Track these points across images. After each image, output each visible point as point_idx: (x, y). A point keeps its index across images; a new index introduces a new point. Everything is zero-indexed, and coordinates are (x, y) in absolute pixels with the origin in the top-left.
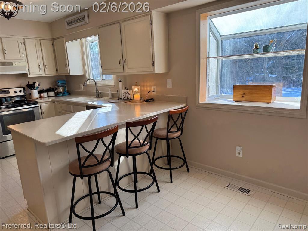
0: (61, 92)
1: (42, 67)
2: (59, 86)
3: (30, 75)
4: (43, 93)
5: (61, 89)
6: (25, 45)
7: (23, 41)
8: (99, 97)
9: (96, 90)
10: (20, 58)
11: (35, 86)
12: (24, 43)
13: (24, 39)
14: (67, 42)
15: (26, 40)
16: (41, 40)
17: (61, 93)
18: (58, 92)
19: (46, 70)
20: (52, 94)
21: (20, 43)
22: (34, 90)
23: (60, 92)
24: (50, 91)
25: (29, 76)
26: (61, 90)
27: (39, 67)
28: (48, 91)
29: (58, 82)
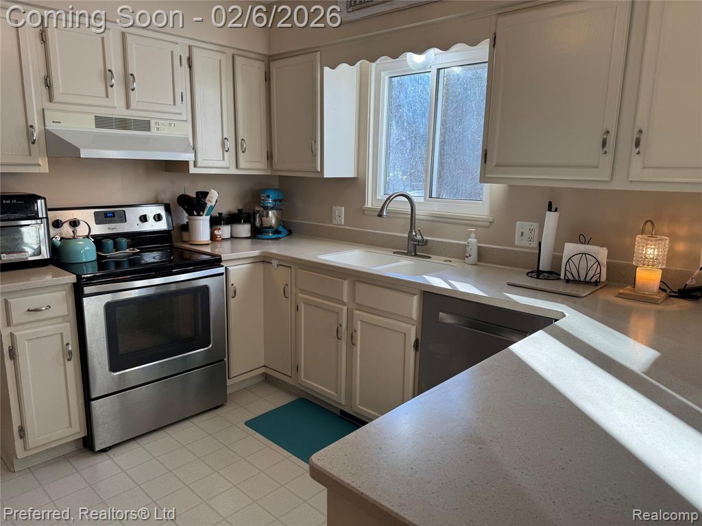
0: (271, 227)
1: (230, 144)
2: (266, 208)
3: (195, 166)
4: (219, 227)
5: (272, 218)
6: (190, 66)
7: (188, 55)
8: (416, 255)
9: (411, 232)
10: (173, 109)
11: (205, 204)
12: (189, 59)
13: (190, 47)
14: (326, 69)
15: (195, 51)
16: (238, 59)
17: (270, 230)
18: (264, 225)
19: (241, 155)
20: (244, 230)
21: (177, 60)
22: (201, 217)
23: (268, 225)
24: (239, 222)
25: (192, 170)
26: (274, 221)
27: (223, 145)
28: (233, 219)
29: (268, 196)
